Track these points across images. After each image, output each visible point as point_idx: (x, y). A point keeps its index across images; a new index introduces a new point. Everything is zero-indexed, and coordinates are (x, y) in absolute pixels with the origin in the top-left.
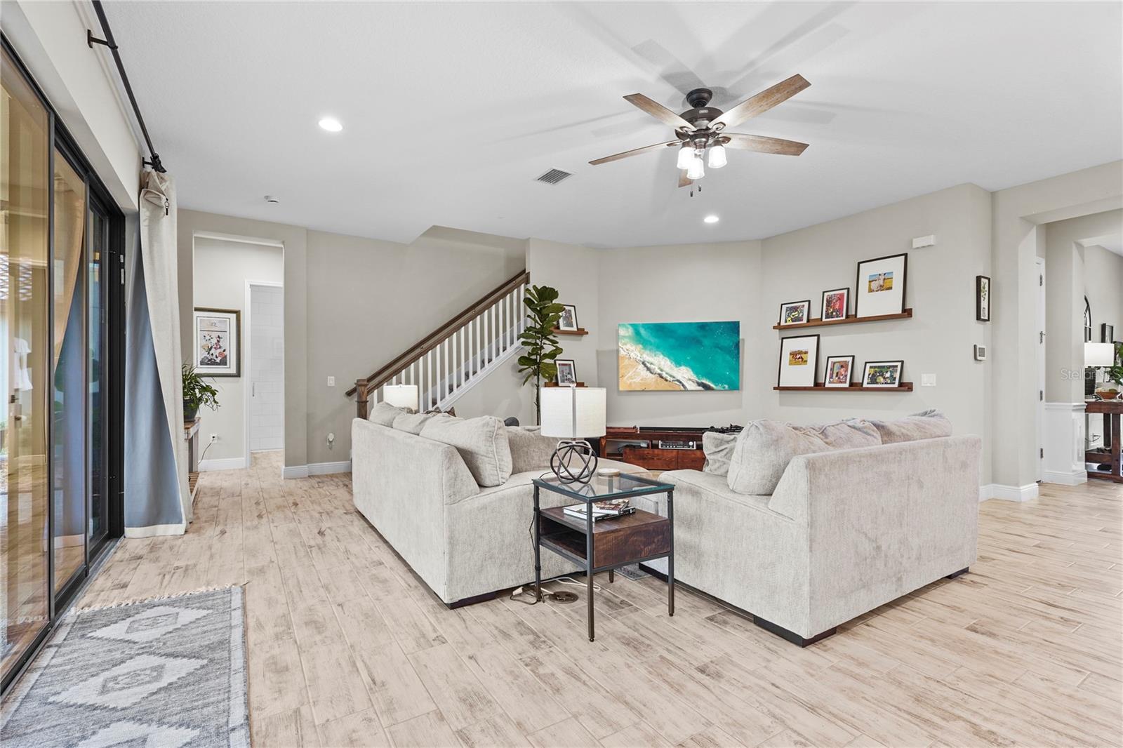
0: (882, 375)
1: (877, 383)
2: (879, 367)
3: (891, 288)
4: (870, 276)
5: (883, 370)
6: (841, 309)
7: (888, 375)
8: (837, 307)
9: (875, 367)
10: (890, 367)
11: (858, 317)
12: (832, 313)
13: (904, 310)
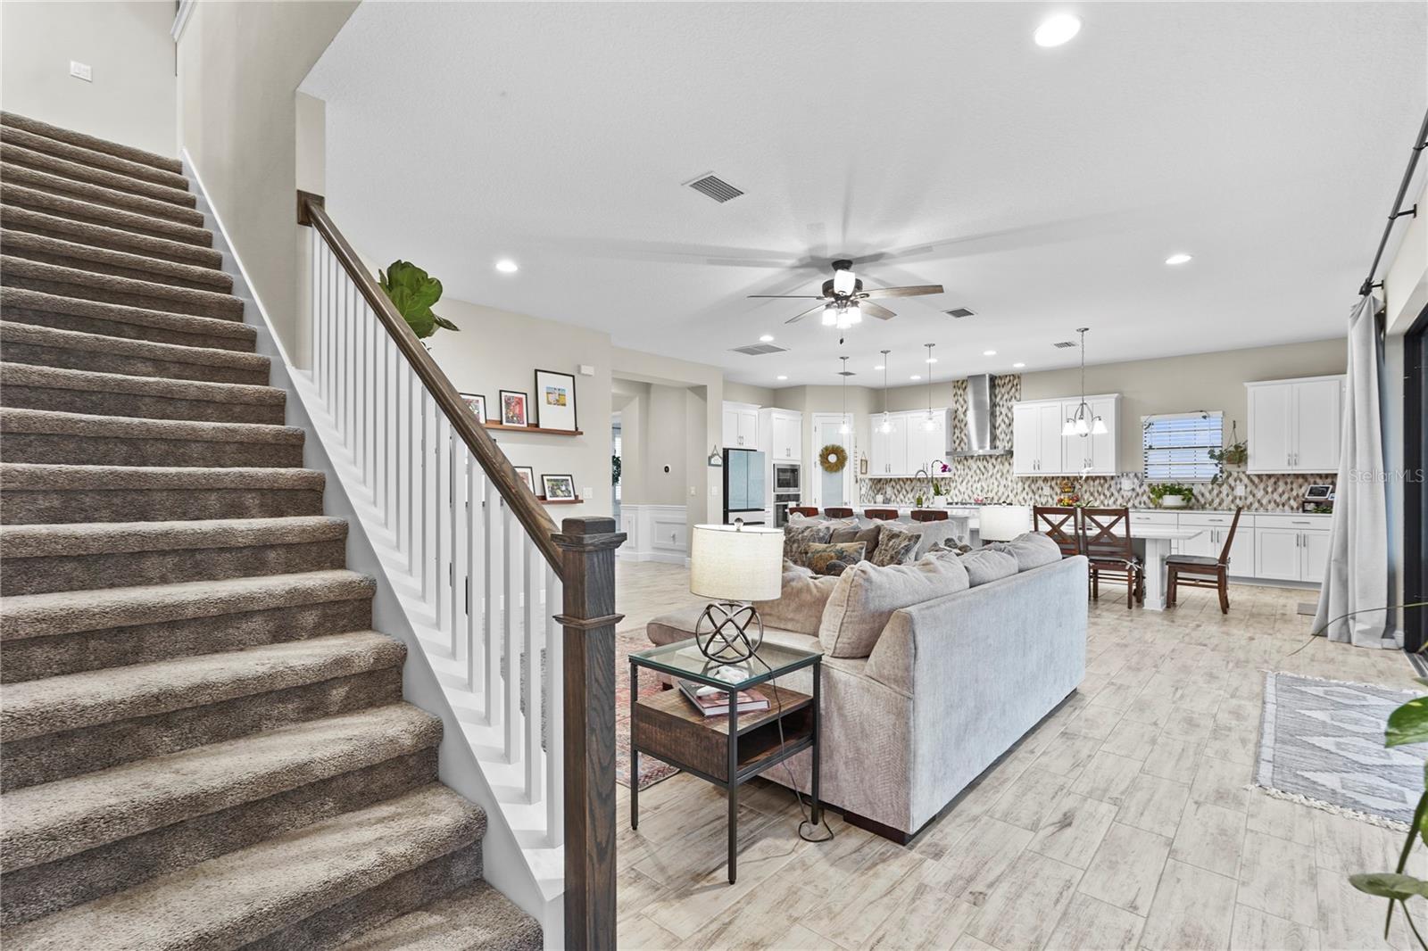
0: (559, 488)
1: (557, 496)
2: (555, 480)
3: (564, 405)
4: (548, 388)
5: (559, 483)
6: (520, 415)
7: (564, 488)
8: (517, 411)
9: (551, 480)
10: (563, 480)
11: (541, 427)
12: (512, 417)
13: (577, 429)
